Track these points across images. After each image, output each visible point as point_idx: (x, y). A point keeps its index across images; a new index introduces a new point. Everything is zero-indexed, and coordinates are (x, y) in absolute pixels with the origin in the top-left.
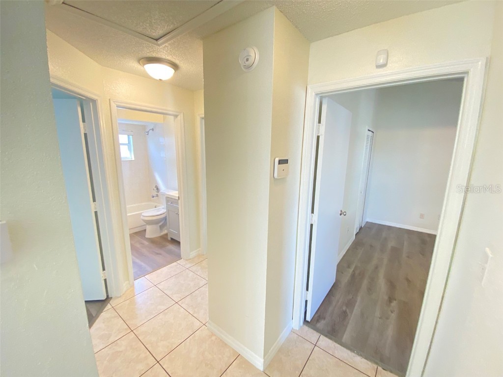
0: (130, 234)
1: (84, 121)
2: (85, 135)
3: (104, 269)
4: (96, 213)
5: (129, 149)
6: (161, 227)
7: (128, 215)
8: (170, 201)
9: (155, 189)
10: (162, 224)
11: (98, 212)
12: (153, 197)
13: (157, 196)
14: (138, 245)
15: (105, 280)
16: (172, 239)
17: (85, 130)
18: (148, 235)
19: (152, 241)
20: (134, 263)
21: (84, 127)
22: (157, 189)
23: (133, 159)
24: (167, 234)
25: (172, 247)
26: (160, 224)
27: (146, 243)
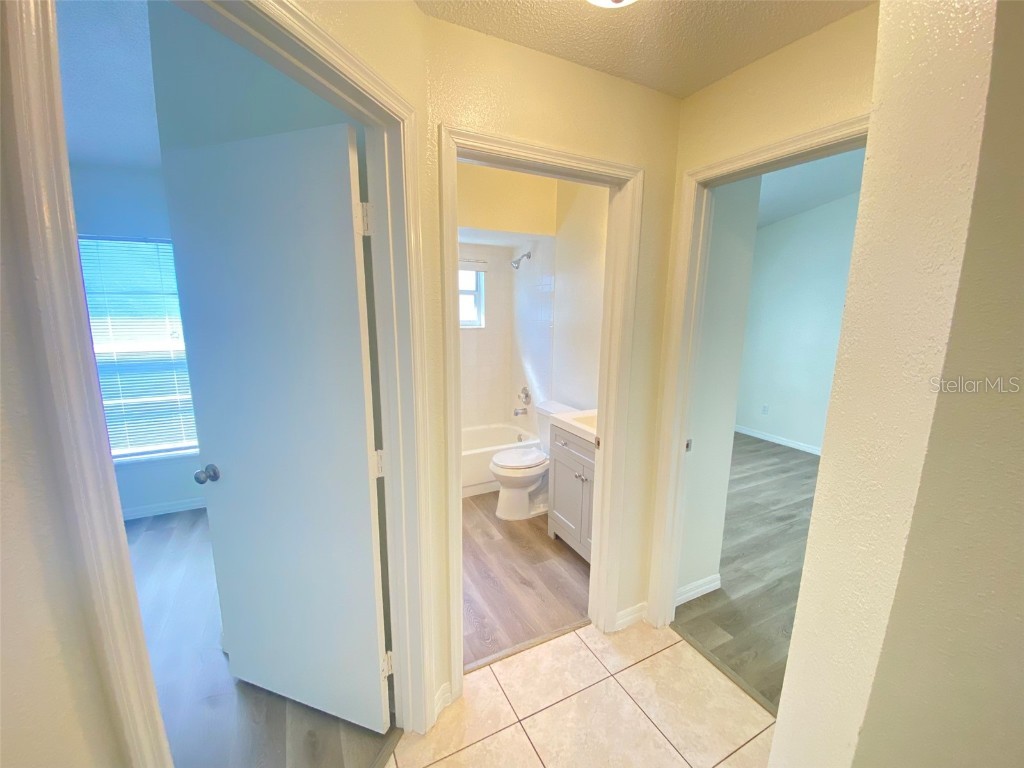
0: (464, 500)
1: (364, 198)
2: (367, 241)
3: (389, 647)
4: (380, 482)
5: (477, 302)
6: (532, 496)
7: (464, 453)
8: (563, 437)
9: (523, 396)
10: (536, 489)
11: (386, 480)
12: (516, 414)
13: (525, 412)
14: (479, 540)
15: (390, 678)
16: (557, 537)
17: (366, 226)
18: (501, 513)
19: (510, 530)
20: (468, 600)
21: (365, 215)
22: (527, 396)
23: (483, 326)
24: (544, 517)
25: (558, 565)
26: (532, 488)
27: (498, 535)
